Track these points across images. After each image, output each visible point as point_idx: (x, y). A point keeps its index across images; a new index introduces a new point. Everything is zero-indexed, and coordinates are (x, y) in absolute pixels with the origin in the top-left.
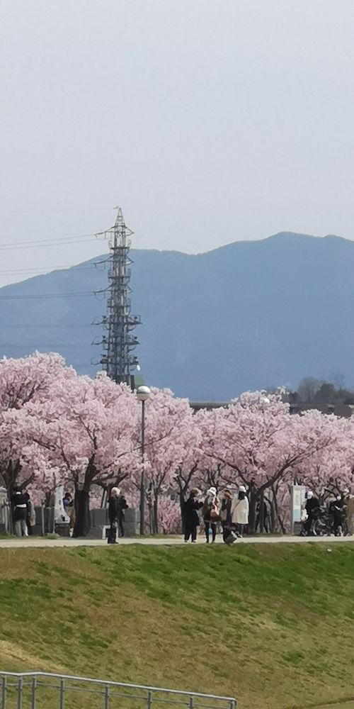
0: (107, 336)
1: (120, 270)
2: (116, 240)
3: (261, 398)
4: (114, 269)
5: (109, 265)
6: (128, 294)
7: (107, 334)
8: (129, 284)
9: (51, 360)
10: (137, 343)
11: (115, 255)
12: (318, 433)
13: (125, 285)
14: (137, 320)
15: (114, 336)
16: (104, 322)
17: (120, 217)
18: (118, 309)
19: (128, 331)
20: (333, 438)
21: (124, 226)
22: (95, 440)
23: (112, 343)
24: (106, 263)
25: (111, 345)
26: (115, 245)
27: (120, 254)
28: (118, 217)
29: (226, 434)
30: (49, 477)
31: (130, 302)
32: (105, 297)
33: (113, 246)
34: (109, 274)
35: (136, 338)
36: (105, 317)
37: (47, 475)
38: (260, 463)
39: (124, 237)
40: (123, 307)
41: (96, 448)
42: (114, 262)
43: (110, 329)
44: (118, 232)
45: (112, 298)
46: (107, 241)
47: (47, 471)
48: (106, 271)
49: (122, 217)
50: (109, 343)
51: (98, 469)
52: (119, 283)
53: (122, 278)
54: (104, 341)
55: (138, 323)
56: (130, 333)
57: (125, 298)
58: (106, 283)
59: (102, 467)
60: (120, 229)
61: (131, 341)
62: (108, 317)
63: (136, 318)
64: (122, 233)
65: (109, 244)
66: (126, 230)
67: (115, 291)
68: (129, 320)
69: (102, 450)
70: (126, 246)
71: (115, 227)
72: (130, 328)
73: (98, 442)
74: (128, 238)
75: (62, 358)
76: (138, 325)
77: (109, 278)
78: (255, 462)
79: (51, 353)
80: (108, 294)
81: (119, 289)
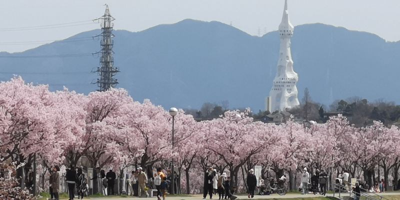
0: (100, 79)
1: (107, 41)
2: (105, 24)
3: (237, 115)
4: (104, 40)
5: (101, 38)
6: (112, 55)
7: (99, 77)
8: (112, 49)
9: (120, 93)
10: (117, 83)
11: (104, 32)
12: (270, 135)
13: (110, 50)
14: (117, 70)
15: (103, 79)
16: (98, 71)
17: (107, 10)
18: (106, 63)
19: (112, 76)
20: (279, 138)
21: (109, 16)
22: (147, 139)
23: (103, 83)
24: (99, 37)
25: (102, 84)
26: (105, 26)
27: (107, 31)
28: (106, 10)
29: (216, 135)
30: (122, 161)
31: (113, 59)
32: (98, 57)
33: (103, 27)
34: (101, 43)
35: (116, 80)
36: (99, 68)
37: (121, 160)
38: (236, 152)
39: (110, 22)
40: (109, 62)
41: (148, 144)
42: (104, 36)
43: (101, 75)
44: (106, 19)
45: (103, 57)
46: (99, 24)
47: (121, 158)
48: (99, 41)
49: (108, 10)
50: (101, 83)
51: (149, 156)
52: (107, 49)
53: (109, 45)
54: (98, 82)
55: (117, 71)
56: (113, 77)
57: (110, 57)
58: (99, 48)
59: (151, 155)
60: (107, 17)
61: (114, 82)
62: (100, 68)
63: (116, 68)
64: (108, 19)
65: (101, 26)
66: (111, 18)
67: (104, 53)
68: (113, 69)
69: (152, 145)
70: (111, 27)
71: (104, 16)
72: (113, 74)
73: (149, 140)
74: (111, 22)
75: (126, 91)
76: (117, 73)
77: (101, 45)
78: (233, 152)
79: (119, 88)
80: (101, 55)
81: (107, 52)
